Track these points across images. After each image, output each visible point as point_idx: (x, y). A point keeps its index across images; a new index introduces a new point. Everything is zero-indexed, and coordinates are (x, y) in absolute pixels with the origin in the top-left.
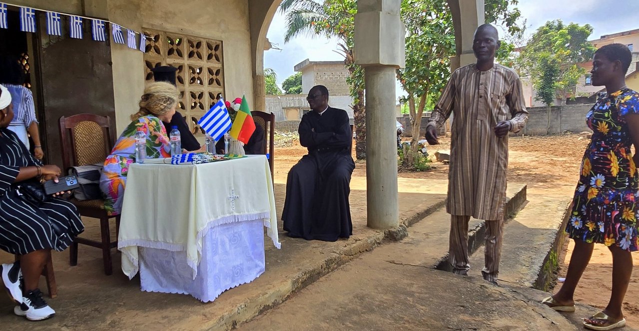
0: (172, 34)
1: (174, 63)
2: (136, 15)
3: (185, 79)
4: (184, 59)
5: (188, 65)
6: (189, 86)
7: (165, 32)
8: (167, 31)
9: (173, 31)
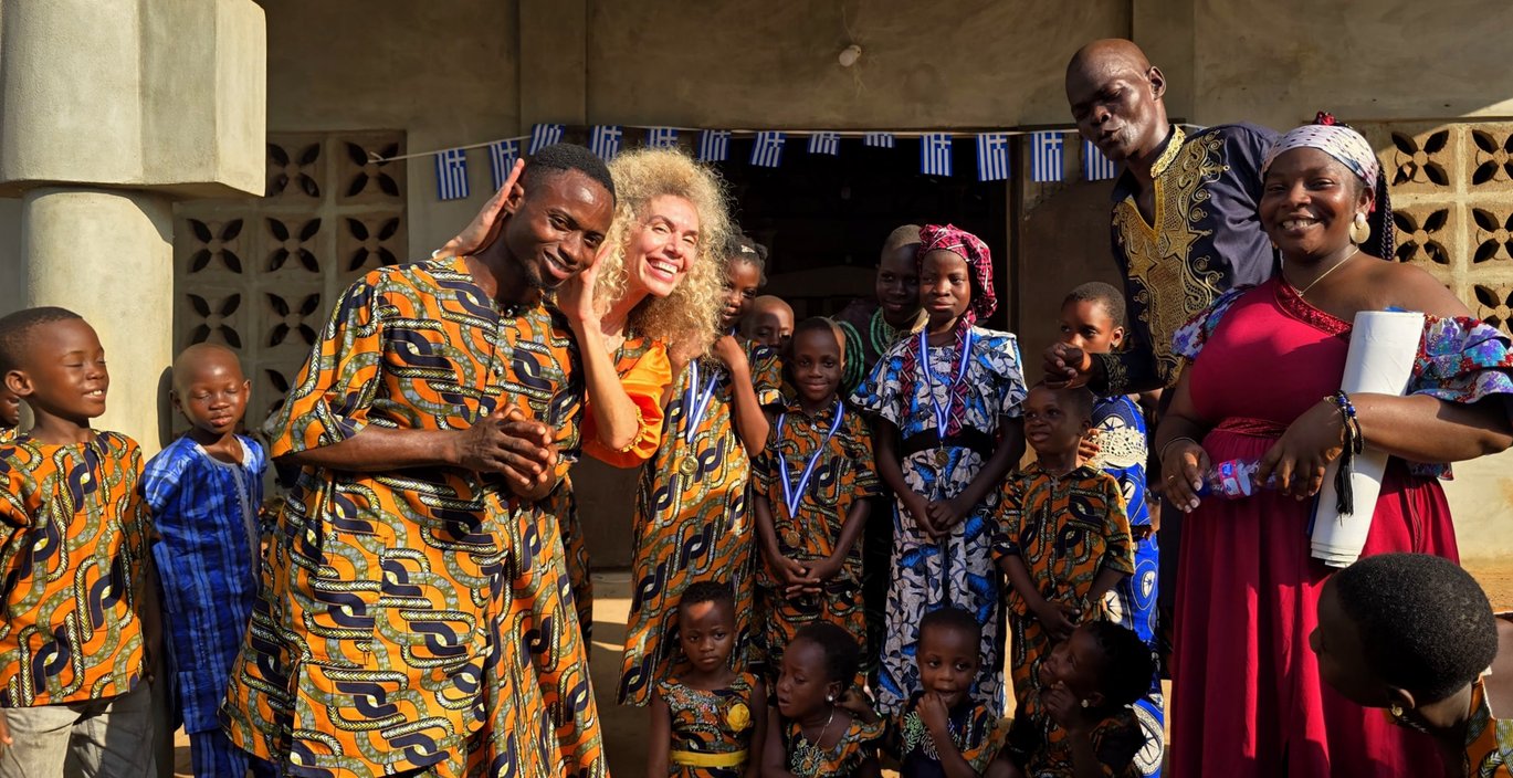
0: (1410, 125)
1: (1412, 206)
2: (1286, 93)
3: (1454, 249)
4: (1454, 190)
5: (1468, 205)
6: (1471, 269)
7: (1387, 123)
8: (1392, 117)
9: (1415, 116)
